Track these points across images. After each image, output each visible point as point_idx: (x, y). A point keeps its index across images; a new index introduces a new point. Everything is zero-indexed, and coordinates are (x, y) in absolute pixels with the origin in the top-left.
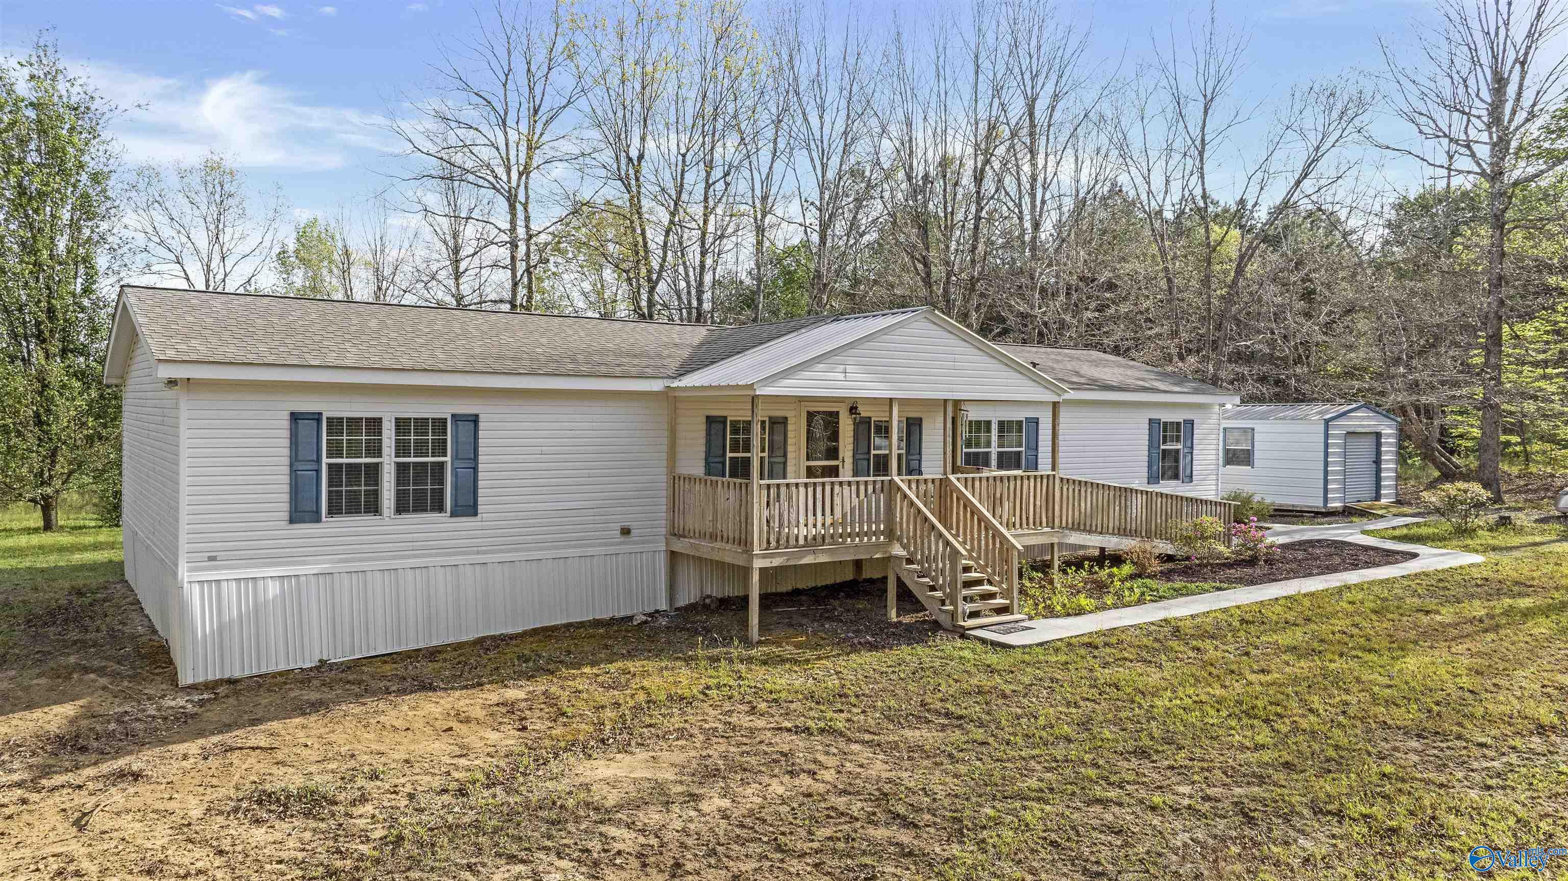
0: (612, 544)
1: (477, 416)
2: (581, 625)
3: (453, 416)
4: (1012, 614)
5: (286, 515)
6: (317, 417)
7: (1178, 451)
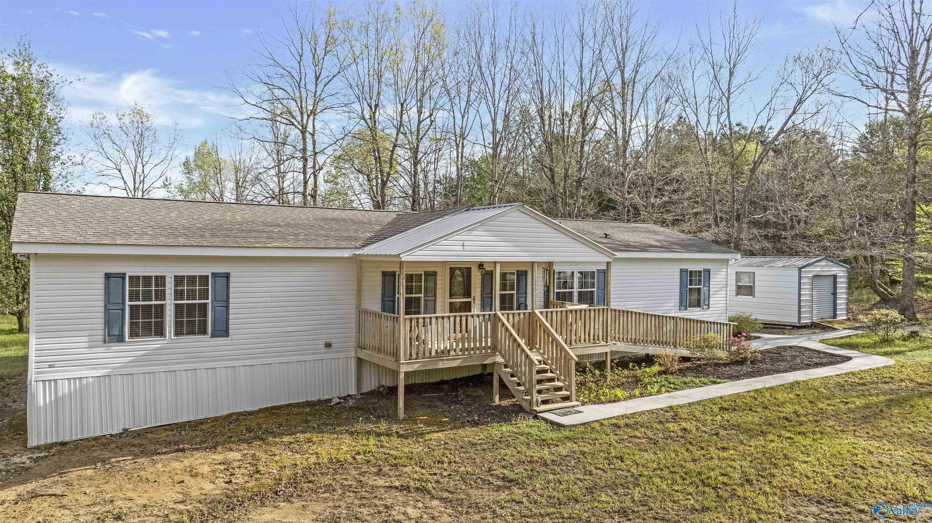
0: (319, 353)
1: (228, 274)
2: (298, 405)
3: (213, 274)
4: (571, 401)
5: (101, 338)
6: (122, 276)
7: (700, 289)
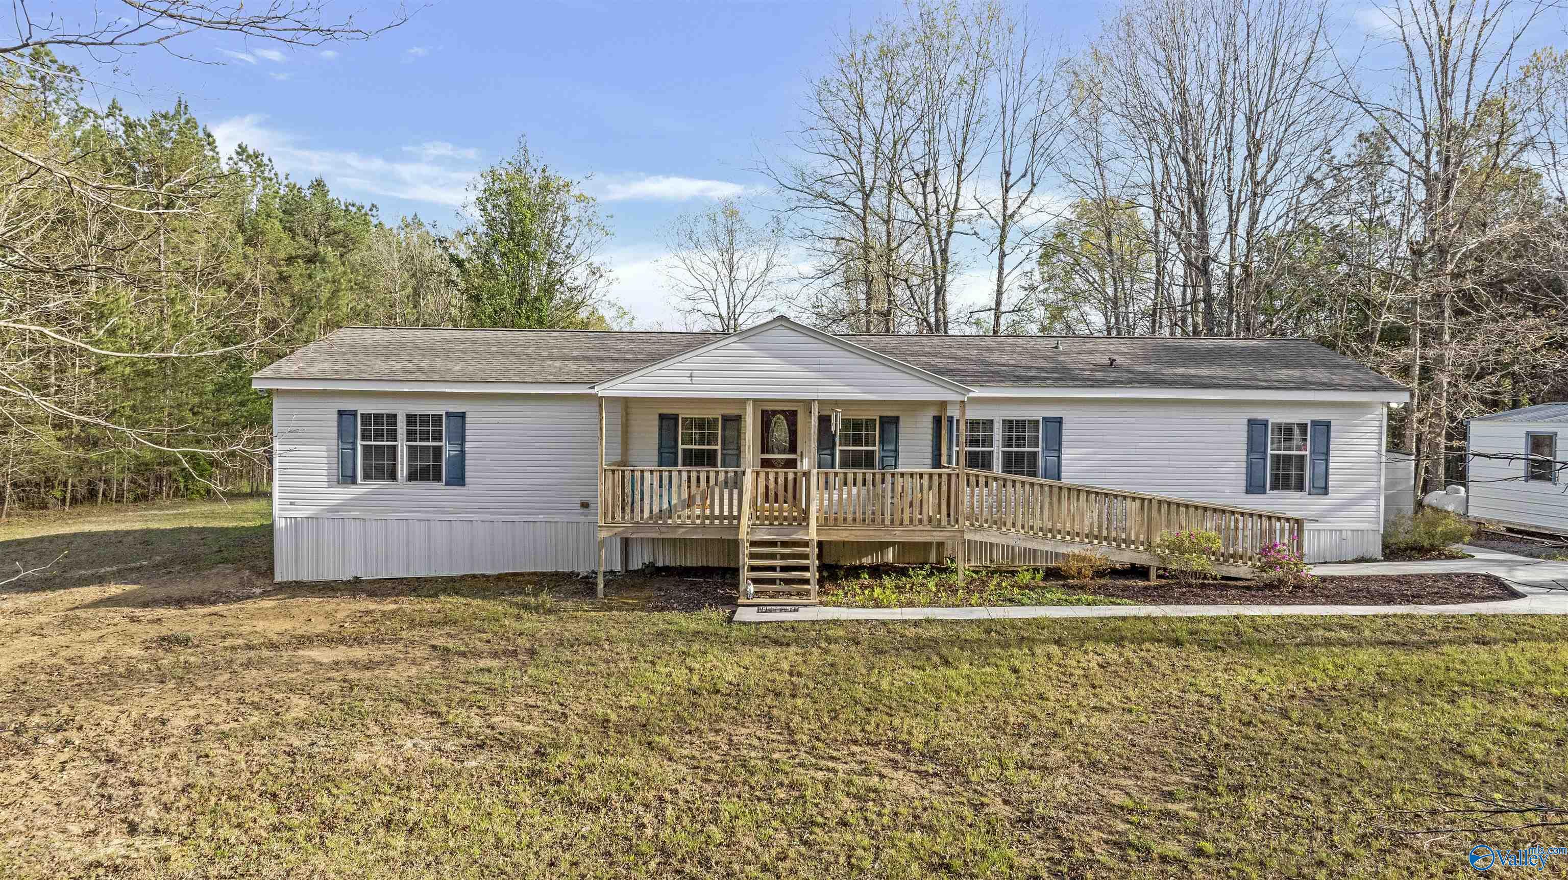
0: (573, 514)
1: (464, 413)
3: (447, 413)
5: (335, 478)
7: (1302, 458)
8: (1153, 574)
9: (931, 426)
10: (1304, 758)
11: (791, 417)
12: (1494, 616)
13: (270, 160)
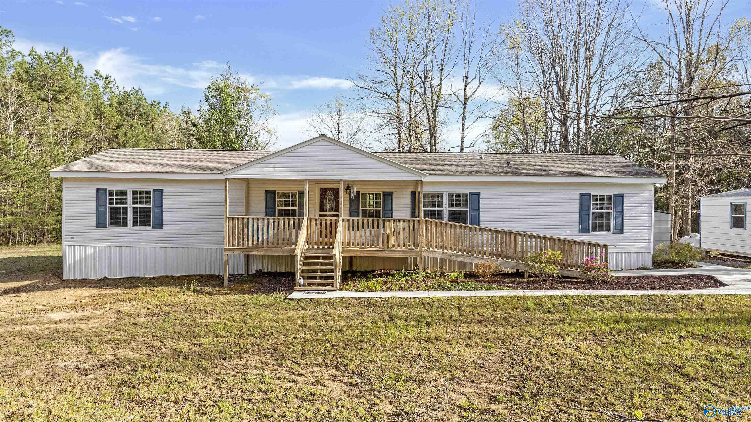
0: (220, 244)
1: (162, 190)
3: (153, 190)
5: (95, 225)
6: (105, 190)
7: (609, 214)
8: (526, 275)
9: (410, 196)
10: (583, 375)
11: (336, 192)
12: (709, 295)
13: (114, 79)
